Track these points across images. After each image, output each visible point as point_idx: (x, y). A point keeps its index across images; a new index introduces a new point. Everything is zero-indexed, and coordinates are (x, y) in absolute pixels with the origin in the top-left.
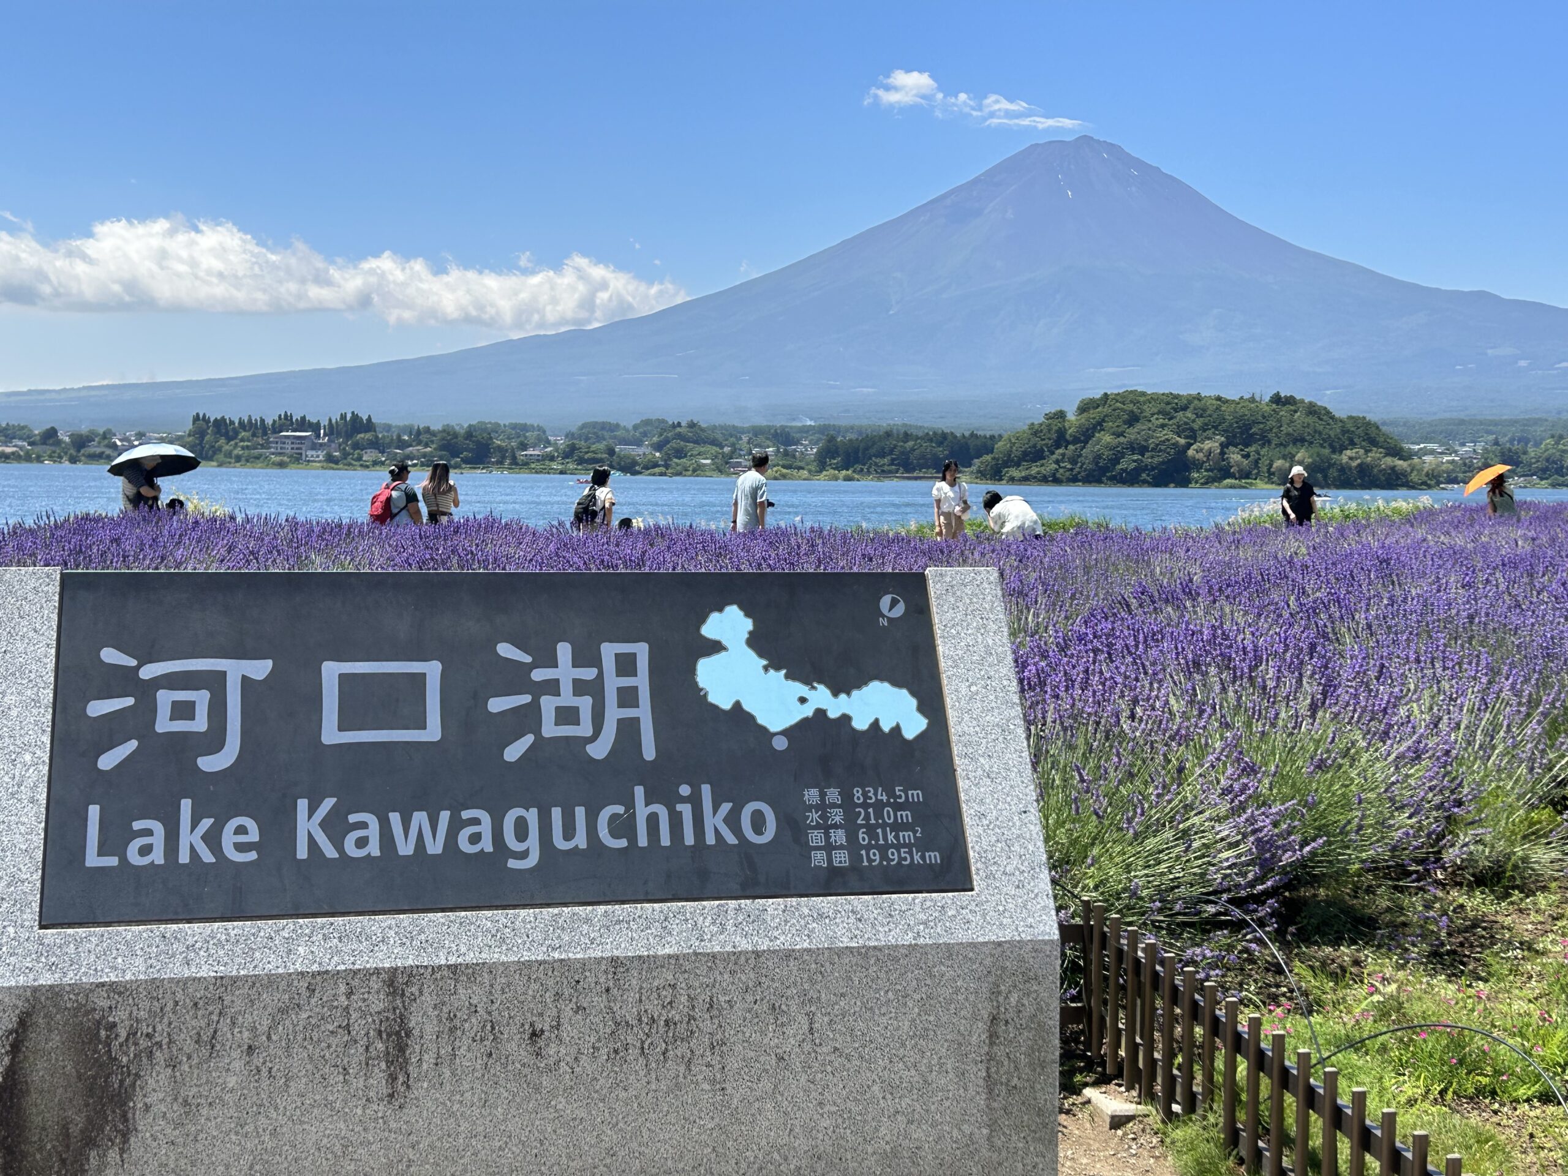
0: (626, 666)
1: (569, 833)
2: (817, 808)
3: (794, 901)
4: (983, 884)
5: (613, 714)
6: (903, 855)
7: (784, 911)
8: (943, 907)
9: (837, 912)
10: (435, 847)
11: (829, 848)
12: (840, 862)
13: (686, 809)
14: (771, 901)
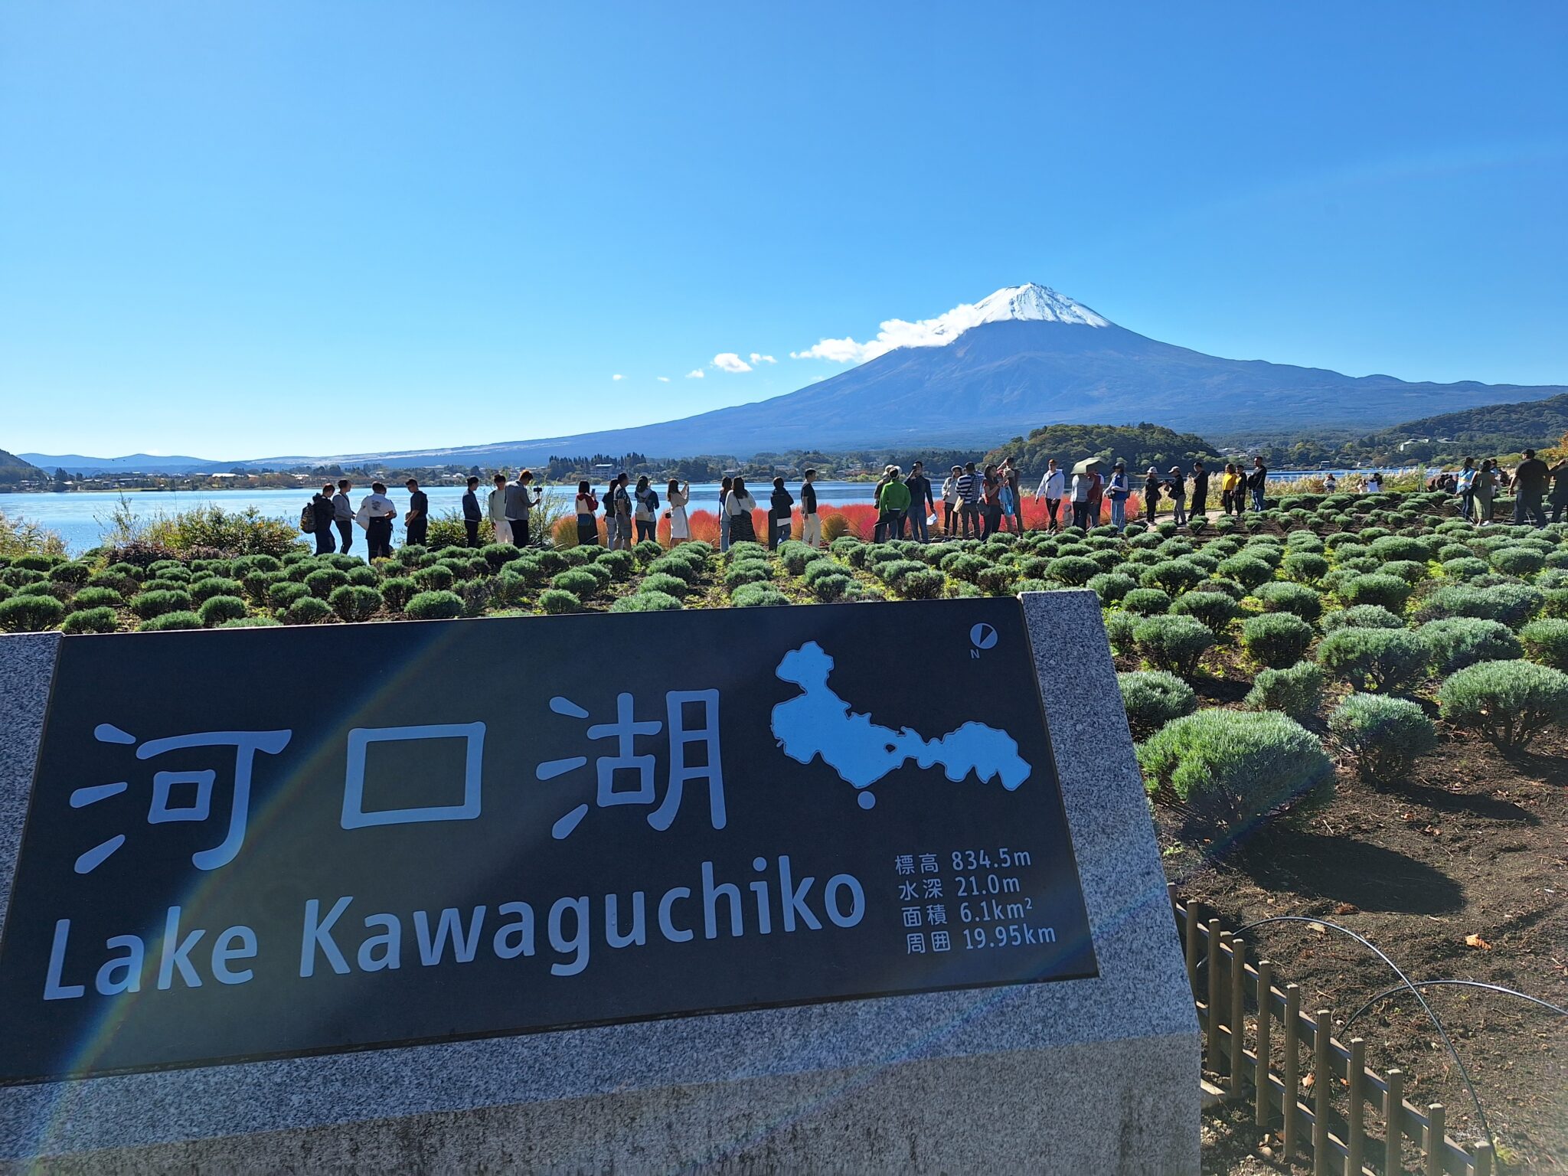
0: (694, 717)
1: (624, 928)
2: (911, 879)
3: (888, 1002)
4: (1107, 966)
5: (679, 773)
6: (1012, 934)
7: (878, 1014)
8: (1062, 999)
9: (939, 1011)
10: (465, 954)
11: (927, 928)
12: (941, 946)
13: (760, 888)
14: (861, 1003)
